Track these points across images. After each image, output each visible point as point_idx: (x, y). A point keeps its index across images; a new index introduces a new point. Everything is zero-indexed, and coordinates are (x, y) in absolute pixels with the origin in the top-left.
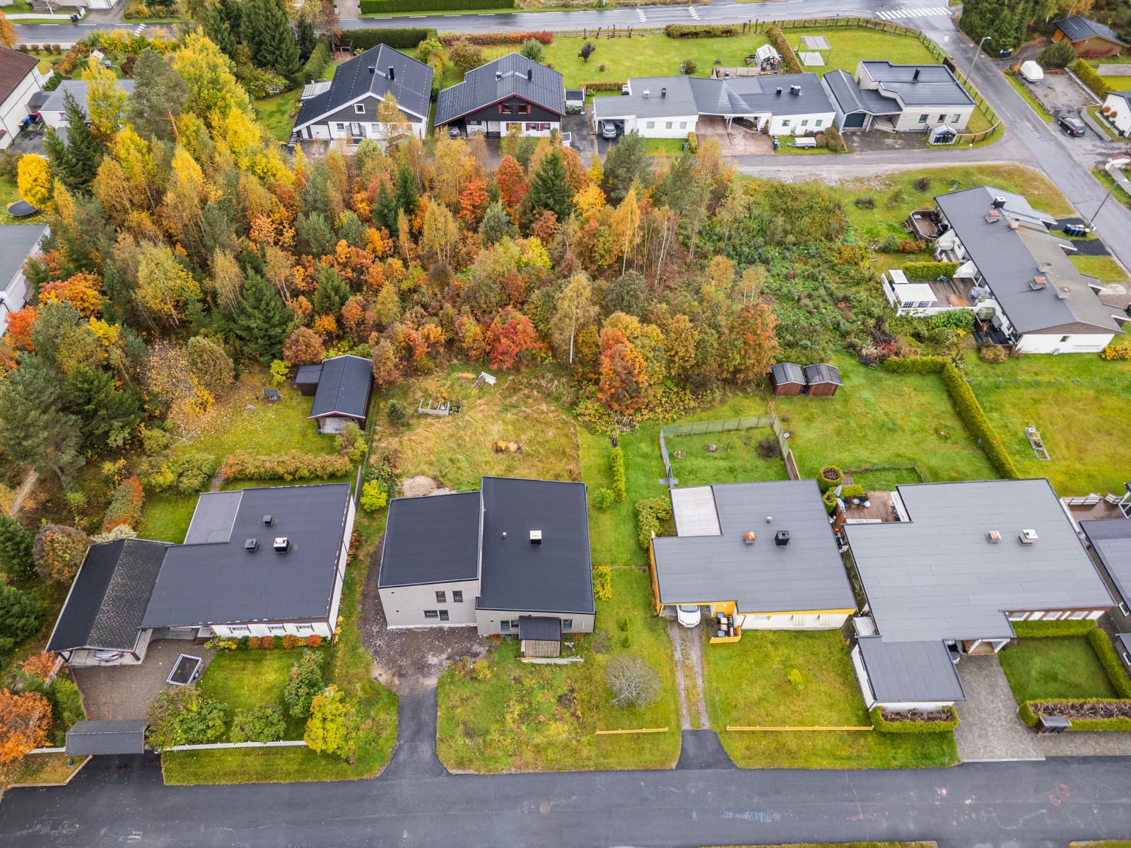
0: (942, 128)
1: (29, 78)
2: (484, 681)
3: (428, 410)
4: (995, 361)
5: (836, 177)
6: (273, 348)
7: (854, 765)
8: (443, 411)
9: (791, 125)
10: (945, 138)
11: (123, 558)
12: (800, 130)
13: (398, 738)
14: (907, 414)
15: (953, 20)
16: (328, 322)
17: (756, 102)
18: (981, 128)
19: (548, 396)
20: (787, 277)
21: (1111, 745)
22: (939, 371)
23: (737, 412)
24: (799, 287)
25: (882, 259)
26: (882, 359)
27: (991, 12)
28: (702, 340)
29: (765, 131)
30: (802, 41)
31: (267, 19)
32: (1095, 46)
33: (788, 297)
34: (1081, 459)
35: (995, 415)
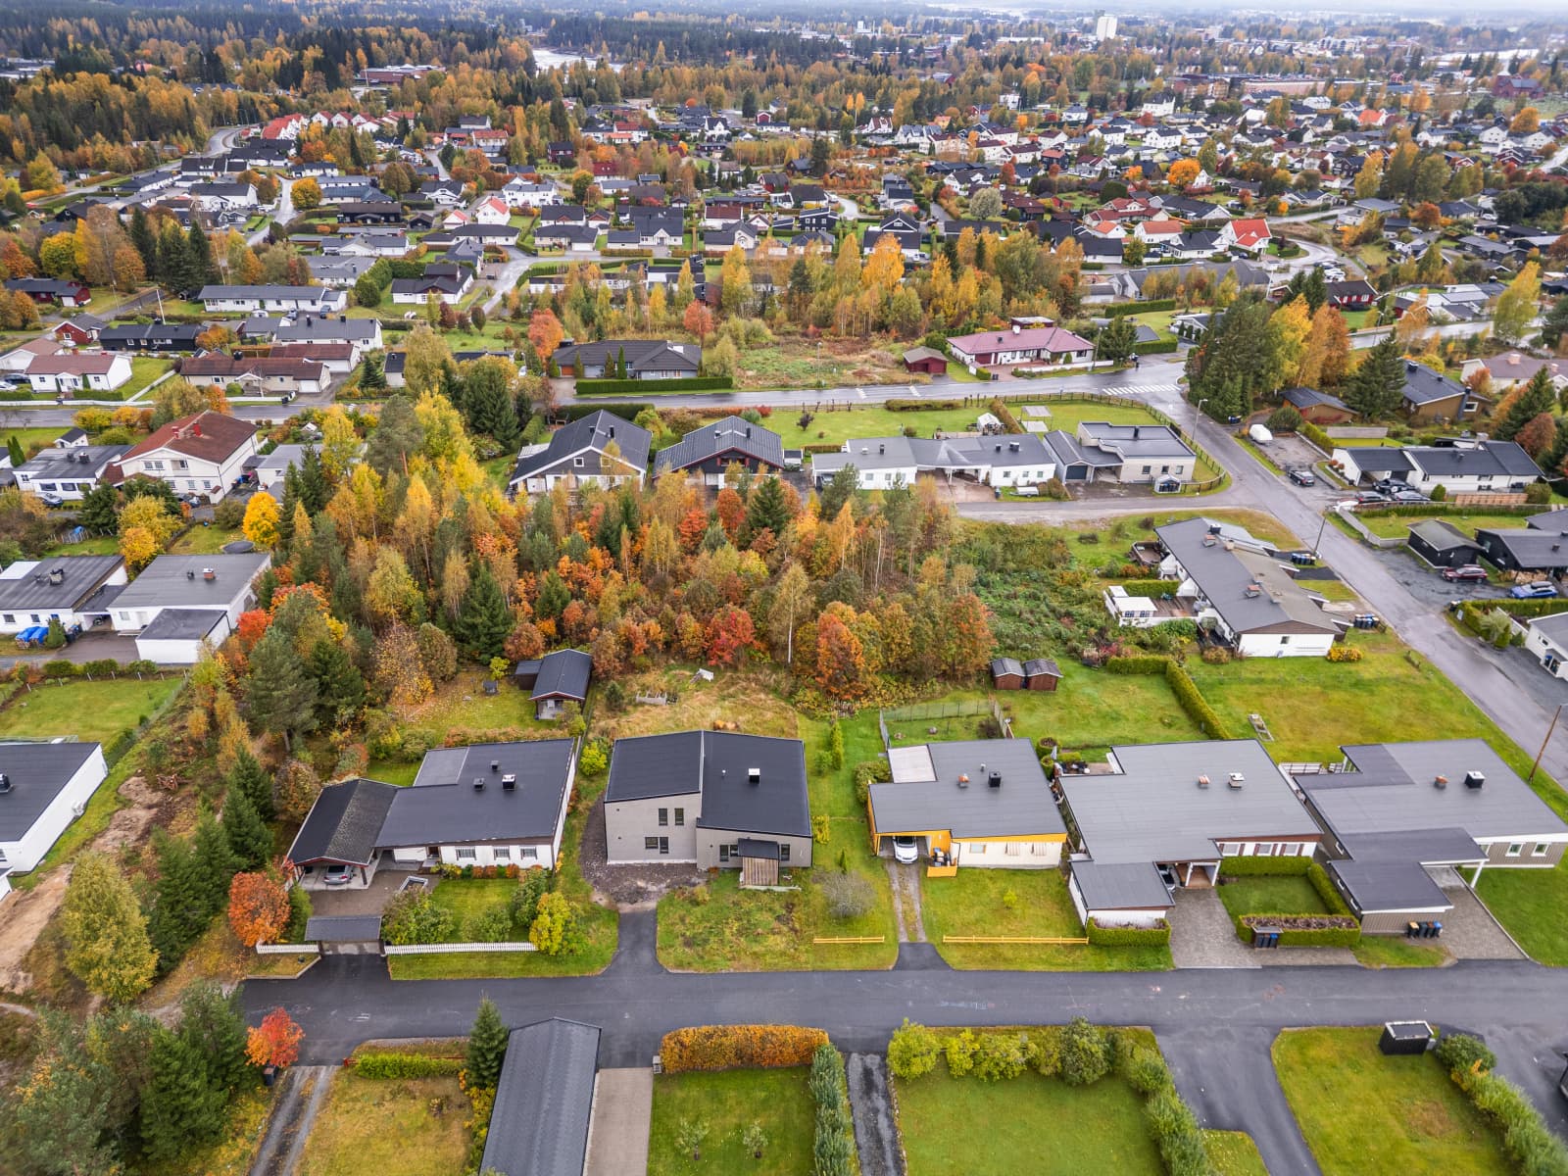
0: (1166, 478)
1: (248, 443)
2: (704, 902)
3: (646, 699)
4: (1218, 662)
5: (1058, 519)
6: (494, 644)
7: (1070, 969)
8: (661, 700)
9: (1013, 476)
10: (1170, 487)
11: (357, 794)
12: (1022, 481)
13: (619, 947)
14: (1132, 706)
15: (1182, 395)
16: (549, 626)
17: (976, 457)
18: (1207, 478)
19: (766, 688)
20: (1008, 597)
21: (1327, 957)
22: (1161, 671)
23: (958, 701)
24: (1019, 605)
25: (1104, 582)
26: (1104, 661)
27: (1214, 383)
28: (917, 628)
29: (986, 483)
30: (1024, 411)
31: (491, 388)
32: (1325, 413)
33: (1011, 613)
34: (1305, 740)
35: (1220, 706)
